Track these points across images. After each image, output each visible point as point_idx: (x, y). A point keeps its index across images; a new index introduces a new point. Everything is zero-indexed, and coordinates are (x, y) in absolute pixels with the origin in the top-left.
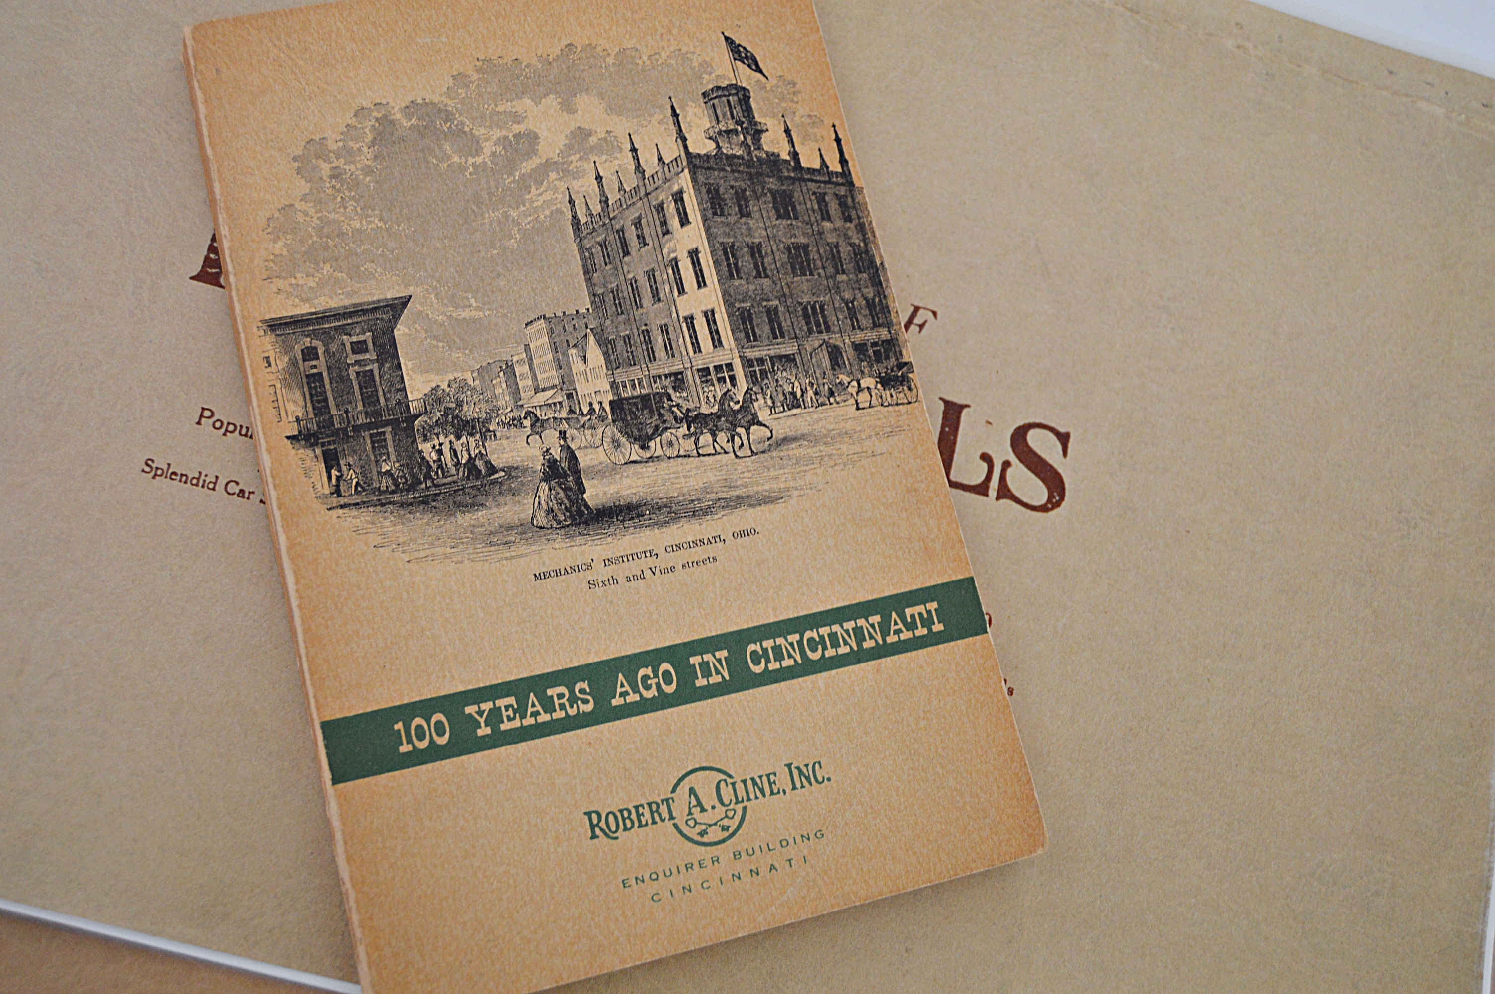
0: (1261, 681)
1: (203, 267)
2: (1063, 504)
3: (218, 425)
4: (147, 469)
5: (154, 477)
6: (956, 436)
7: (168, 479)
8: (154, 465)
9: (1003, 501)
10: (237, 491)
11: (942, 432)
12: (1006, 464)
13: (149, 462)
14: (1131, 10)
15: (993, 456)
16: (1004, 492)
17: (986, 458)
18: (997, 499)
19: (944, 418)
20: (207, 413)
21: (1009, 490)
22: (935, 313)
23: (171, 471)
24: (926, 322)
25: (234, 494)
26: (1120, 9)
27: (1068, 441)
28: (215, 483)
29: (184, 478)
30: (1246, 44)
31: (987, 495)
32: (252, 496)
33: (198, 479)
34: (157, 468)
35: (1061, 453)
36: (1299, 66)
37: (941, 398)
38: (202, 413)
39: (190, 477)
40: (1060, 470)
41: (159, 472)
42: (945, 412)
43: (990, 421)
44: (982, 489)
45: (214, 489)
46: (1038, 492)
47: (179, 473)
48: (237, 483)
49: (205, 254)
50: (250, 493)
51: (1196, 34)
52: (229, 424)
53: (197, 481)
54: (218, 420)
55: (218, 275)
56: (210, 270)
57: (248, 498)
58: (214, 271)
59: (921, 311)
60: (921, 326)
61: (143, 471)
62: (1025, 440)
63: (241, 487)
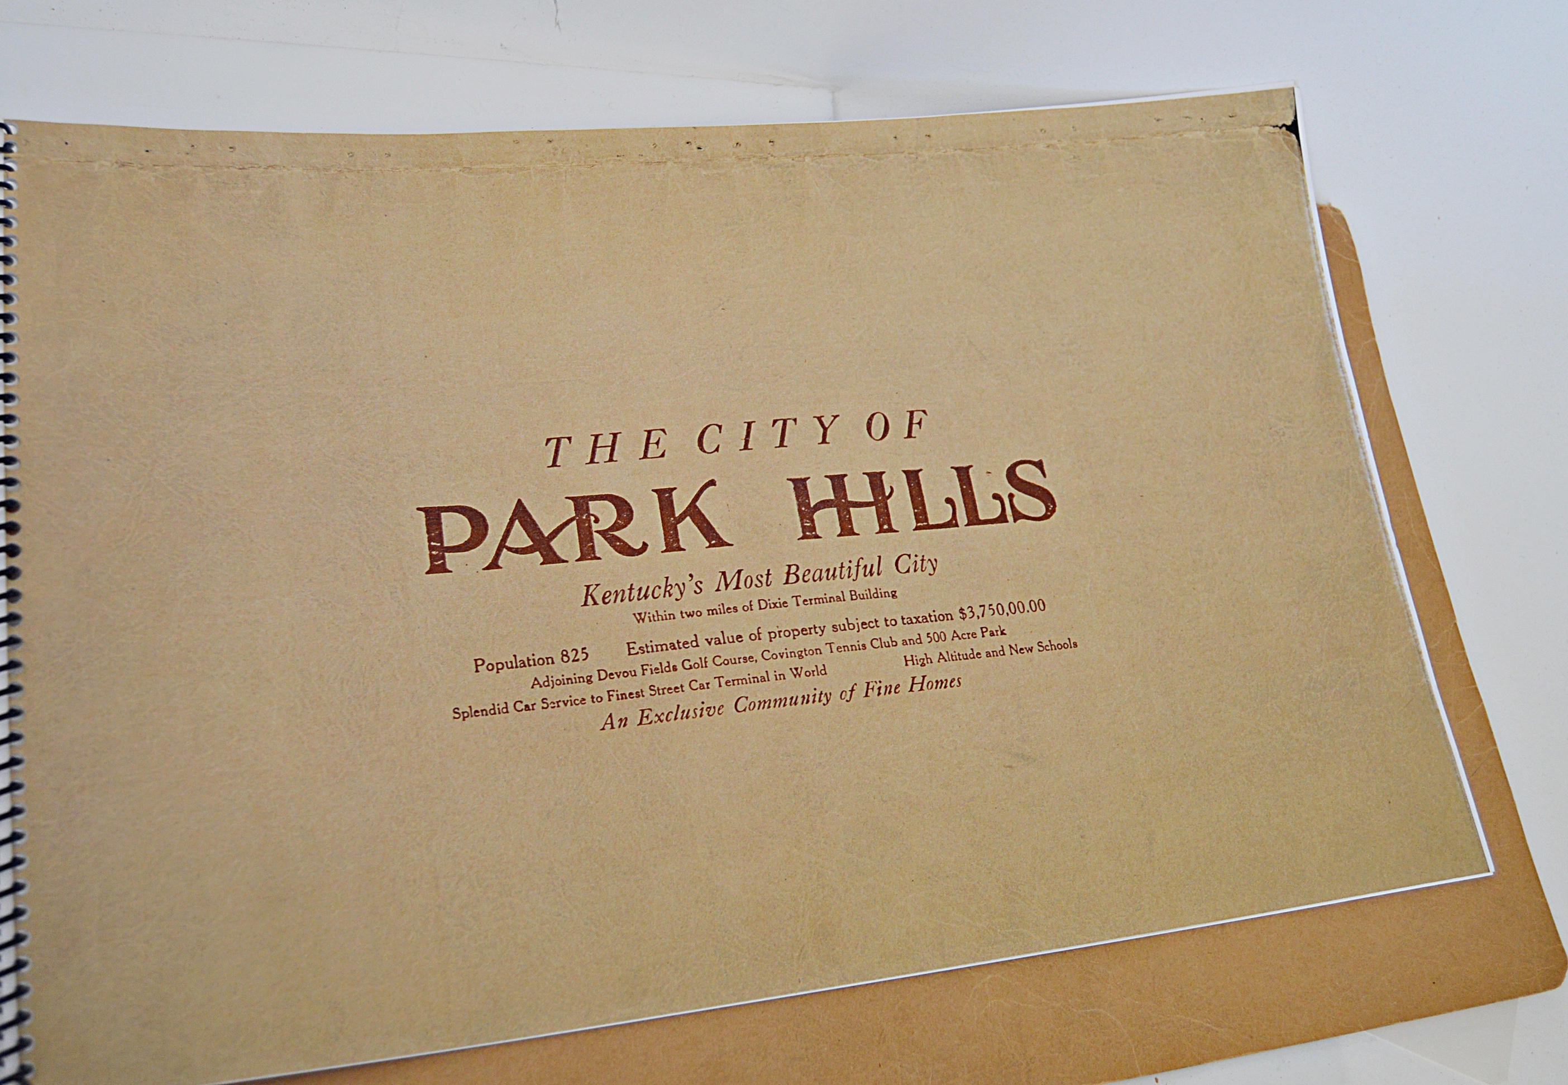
0: (1227, 575)
1: (431, 562)
2: (1057, 508)
3: (490, 667)
4: (457, 716)
5: (464, 720)
6: (971, 489)
7: (474, 717)
8: (460, 711)
9: (1019, 521)
10: (524, 707)
11: (962, 490)
12: (1011, 496)
13: (456, 710)
14: (966, 150)
15: (1000, 493)
16: (1018, 516)
17: (996, 497)
18: (1015, 521)
19: (960, 480)
20: (480, 662)
21: (1020, 513)
22: (924, 412)
23: (473, 711)
24: (921, 419)
25: (522, 710)
26: (959, 152)
27: (1043, 466)
28: (507, 708)
29: (484, 712)
30: (1054, 142)
31: (1007, 521)
32: (535, 707)
33: (494, 709)
34: (463, 713)
35: (1041, 475)
36: (1094, 143)
37: (952, 468)
38: (476, 663)
39: (488, 710)
40: (1046, 487)
41: (466, 715)
42: (959, 476)
43: (989, 471)
44: (1002, 519)
45: (507, 712)
46: (1038, 508)
47: (479, 710)
48: (521, 702)
49: (428, 553)
50: (533, 705)
51: (1017, 149)
52: (497, 664)
53: (494, 711)
54: (489, 664)
55: (444, 564)
56: (436, 563)
57: (533, 709)
58: (439, 562)
59: (915, 414)
60: (920, 423)
61: (455, 718)
62: (1016, 476)
63: (525, 703)
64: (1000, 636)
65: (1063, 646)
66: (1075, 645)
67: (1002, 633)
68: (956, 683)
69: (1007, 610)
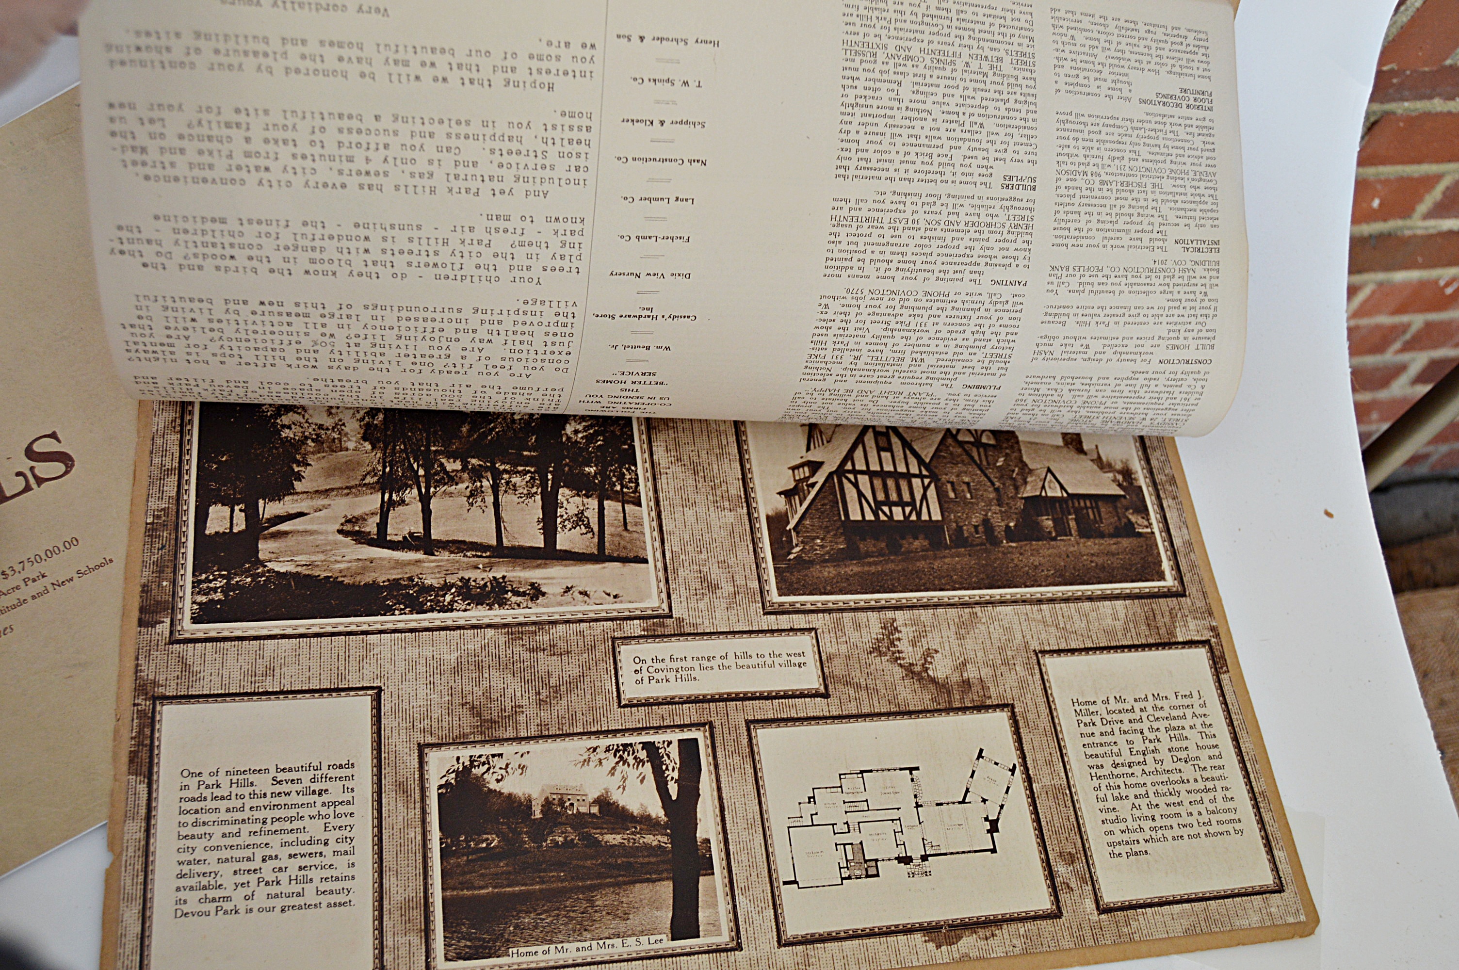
9: (43, 486)
12: (32, 469)
16: (40, 481)
17: (19, 474)
18: (39, 486)
44: (28, 488)
64: (42, 579)
65: (100, 566)
66: (111, 561)
67: (43, 576)
68: (9, 630)
69: (44, 557)
